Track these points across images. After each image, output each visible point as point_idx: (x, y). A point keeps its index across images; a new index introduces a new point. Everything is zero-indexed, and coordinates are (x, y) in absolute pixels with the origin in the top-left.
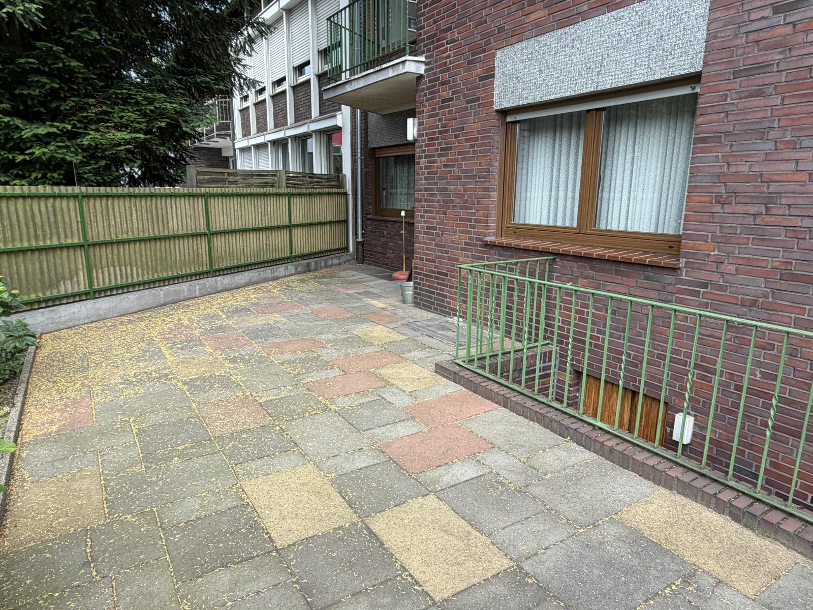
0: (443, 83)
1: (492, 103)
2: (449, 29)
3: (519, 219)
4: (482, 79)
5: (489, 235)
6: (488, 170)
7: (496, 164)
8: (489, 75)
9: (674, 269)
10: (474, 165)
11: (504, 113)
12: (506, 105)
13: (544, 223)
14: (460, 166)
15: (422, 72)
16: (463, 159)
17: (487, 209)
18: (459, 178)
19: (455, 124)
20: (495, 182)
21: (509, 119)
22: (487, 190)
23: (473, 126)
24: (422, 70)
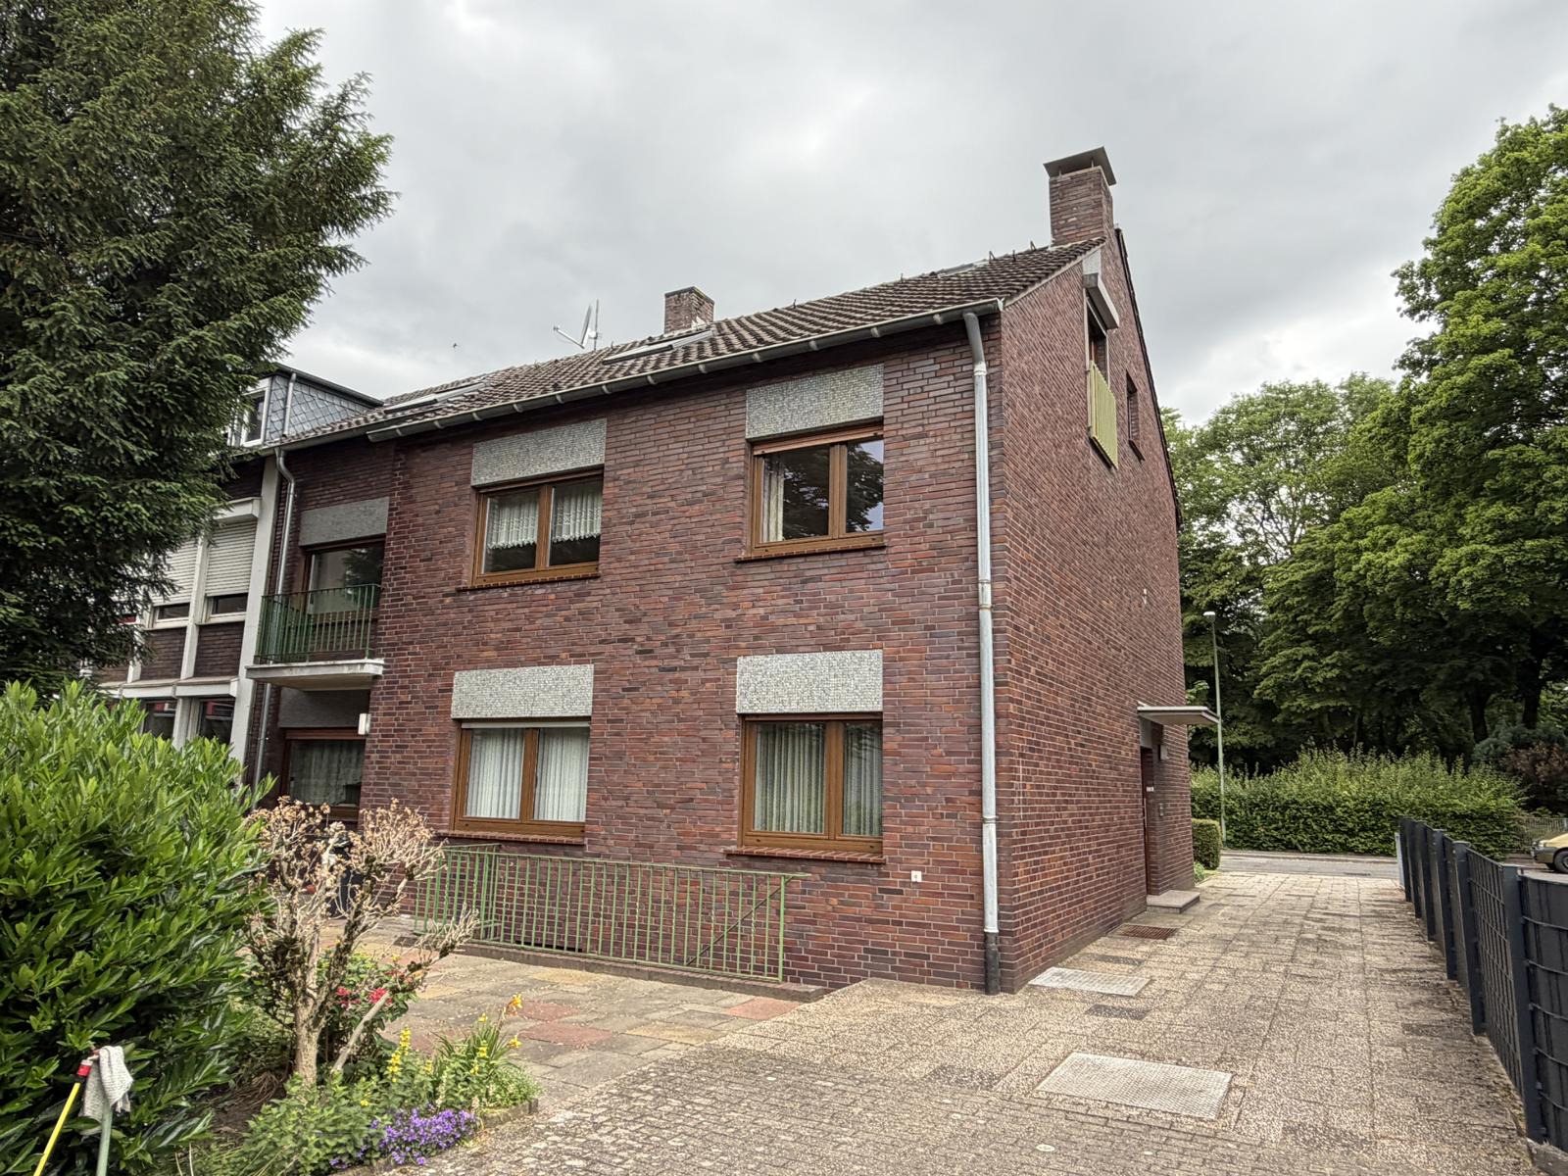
0: (402, 687)
1: (449, 712)
2: (411, 643)
3: (471, 813)
4: (440, 691)
5: (442, 827)
6: (443, 769)
7: (451, 764)
8: (449, 689)
9: (581, 846)
10: (430, 764)
11: (460, 721)
12: (461, 716)
13: (494, 816)
14: (416, 763)
15: (380, 673)
16: (421, 758)
17: (441, 803)
18: (414, 774)
19: (413, 725)
20: (450, 780)
21: (464, 726)
22: (442, 786)
23: (430, 729)
24: (380, 671)
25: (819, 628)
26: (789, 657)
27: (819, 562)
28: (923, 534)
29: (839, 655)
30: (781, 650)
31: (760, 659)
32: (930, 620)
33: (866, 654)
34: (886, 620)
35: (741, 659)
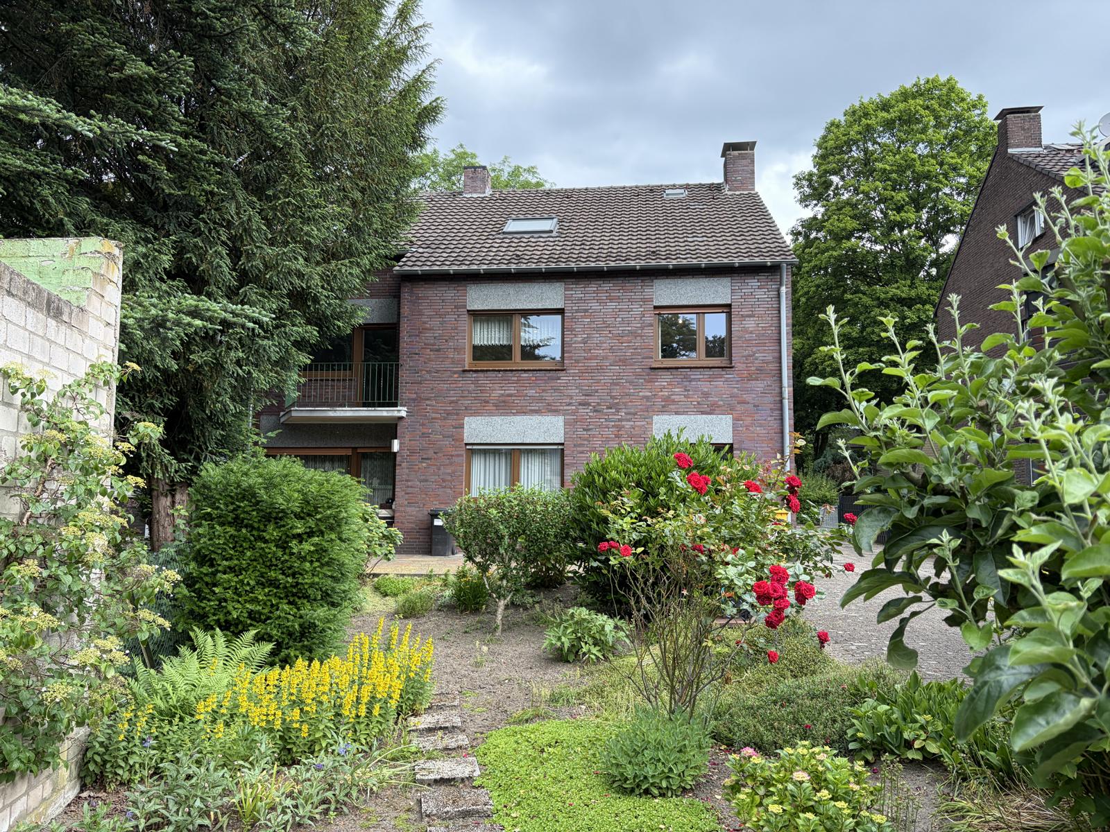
0: (423, 425)
1: (462, 439)
4: (454, 428)
8: (461, 426)
12: (469, 442)
14: (439, 468)
15: (404, 415)
21: (473, 447)
23: (449, 449)
25: (698, 403)
26: (682, 417)
27: (697, 372)
28: (753, 363)
29: (710, 416)
30: (677, 413)
31: (666, 417)
32: (756, 402)
33: (724, 417)
34: (734, 402)
35: (655, 417)
